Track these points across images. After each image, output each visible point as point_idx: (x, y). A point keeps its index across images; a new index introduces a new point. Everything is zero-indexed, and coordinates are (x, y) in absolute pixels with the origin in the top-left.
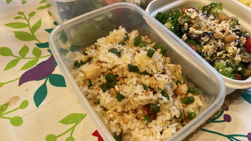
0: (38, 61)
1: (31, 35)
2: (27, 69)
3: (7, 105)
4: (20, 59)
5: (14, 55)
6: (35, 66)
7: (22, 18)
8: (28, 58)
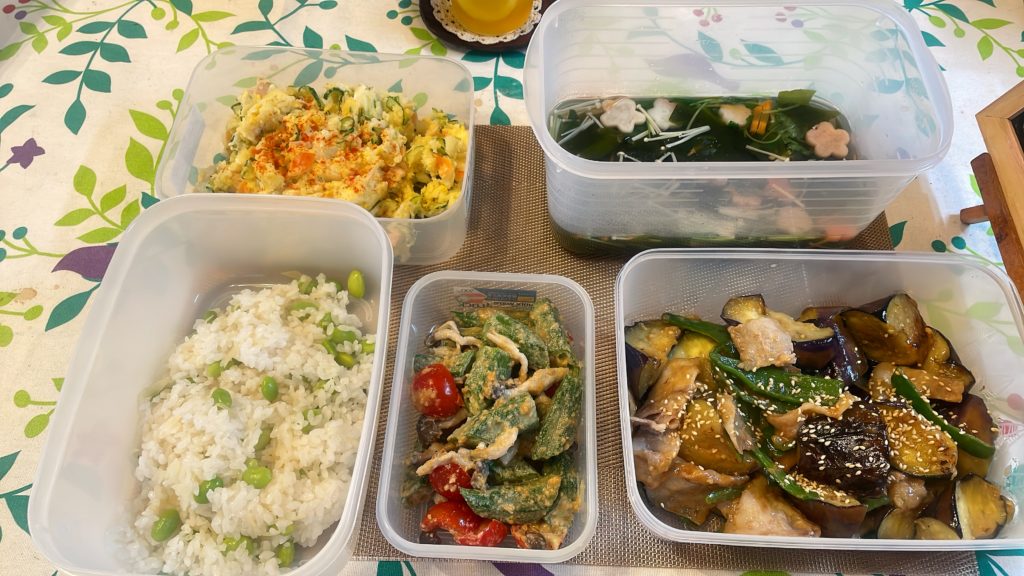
0: (116, 235)
1: (152, 165)
2: (87, 242)
3: (12, 296)
4: (94, 213)
5: (93, 198)
6: (104, 244)
7: (172, 111)
8: (108, 221)
